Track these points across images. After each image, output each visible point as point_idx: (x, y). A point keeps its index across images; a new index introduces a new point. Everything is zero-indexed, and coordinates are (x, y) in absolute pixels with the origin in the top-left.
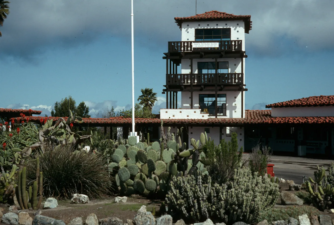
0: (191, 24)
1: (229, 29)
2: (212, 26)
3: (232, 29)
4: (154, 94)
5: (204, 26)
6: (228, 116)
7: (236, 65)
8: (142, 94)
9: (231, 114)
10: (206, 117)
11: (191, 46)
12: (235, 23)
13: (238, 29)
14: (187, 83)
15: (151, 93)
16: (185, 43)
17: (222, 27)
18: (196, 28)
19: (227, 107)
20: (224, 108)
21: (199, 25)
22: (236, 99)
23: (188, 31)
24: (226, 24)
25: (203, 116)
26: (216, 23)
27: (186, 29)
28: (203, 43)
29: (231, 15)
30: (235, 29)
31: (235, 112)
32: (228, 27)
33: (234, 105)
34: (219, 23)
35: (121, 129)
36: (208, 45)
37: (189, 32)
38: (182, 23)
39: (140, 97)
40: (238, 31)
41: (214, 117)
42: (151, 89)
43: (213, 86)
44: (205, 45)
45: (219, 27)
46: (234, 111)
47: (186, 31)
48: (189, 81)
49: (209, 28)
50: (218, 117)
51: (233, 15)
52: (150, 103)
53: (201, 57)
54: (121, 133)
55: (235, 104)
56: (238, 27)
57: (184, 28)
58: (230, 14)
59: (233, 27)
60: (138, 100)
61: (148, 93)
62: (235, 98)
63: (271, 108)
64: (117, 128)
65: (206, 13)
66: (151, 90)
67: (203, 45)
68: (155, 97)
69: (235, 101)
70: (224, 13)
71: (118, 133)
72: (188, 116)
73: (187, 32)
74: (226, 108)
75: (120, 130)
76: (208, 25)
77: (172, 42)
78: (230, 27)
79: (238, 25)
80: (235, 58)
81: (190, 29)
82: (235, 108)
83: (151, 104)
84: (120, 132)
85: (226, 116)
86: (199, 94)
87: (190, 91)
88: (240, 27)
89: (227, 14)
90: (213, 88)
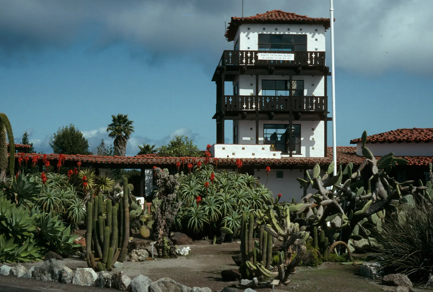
0: (252, 27)
1: (305, 37)
2: (282, 31)
3: (309, 36)
4: (130, 123)
5: (270, 31)
6: (303, 155)
7: (314, 85)
8: (112, 122)
9: (308, 152)
10: (278, 155)
11: (256, 57)
12: (313, 28)
13: (317, 36)
14: (252, 108)
15: (126, 120)
16: (248, 53)
17: (295, 33)
18: (260, 33)
19: (302, 143)
20: (296, 143)
21: (264, 29)
22: (315, 132)
23: (249, 36)
24: (301, 30)
25: (274, 155)
26: (285, 27)
27: (246, 33)
28: (272, 54)
29: (304, 17)
30: (313, 37)
31: (313, 149)
32: (304, 33)
33: (311, 139)
34: (292, 27)
35: (151, 172)
36: (280, 57)
37: (250, 38)
38: (241, 25)
39: (109, 126)
40: (316, 40)
41: (288, 156)
42: (126, 114)
43: (288, 113)
44: (276, 57)
45: (291, 33)
46: (311, 148)
47: (247, 36)
48: (254, 106)
49: (278, 33)
50: (293, 156)
51: (306, 17)
52: (124, 134)
53: (271, 73)
54: (151, 177)
55: (313, 139)
56: (317, 34)
57: (244, 33)
58: (302, 15)
59: (310, 34)
60: (108, 130)
61: (121, 120)
62: (313, 129)
63: (356, 144)
64: (145, 171)
65: (267, 13)
66: (126, 117)
67: (272, 57)
68: (131, 127)
69: (313, 134)
70: (293, 14)
71: (146, 178)
72: (253, 154)
73: (247, 38)
74: (300, 144)
75: (149, 173)
76: (276, 29)
77: (230, 51)
78: (306, 34)
79: (316, 30)
80: (313, 76)
81: (251, 33)
82: (313, 142)
83: (125, 137)
84: (149, 176)
85: (300, 154)
86: (264, 124)
87: (255, 120)
88: (319, 34)
89: (297, 16)
90: (287, 116)
